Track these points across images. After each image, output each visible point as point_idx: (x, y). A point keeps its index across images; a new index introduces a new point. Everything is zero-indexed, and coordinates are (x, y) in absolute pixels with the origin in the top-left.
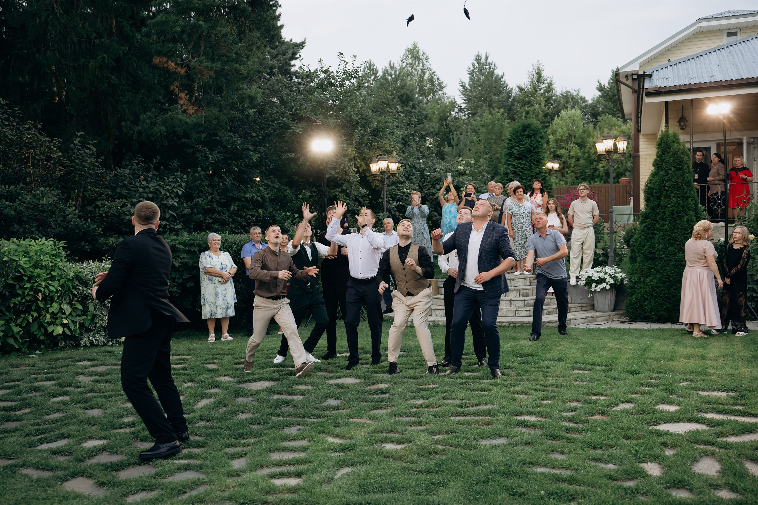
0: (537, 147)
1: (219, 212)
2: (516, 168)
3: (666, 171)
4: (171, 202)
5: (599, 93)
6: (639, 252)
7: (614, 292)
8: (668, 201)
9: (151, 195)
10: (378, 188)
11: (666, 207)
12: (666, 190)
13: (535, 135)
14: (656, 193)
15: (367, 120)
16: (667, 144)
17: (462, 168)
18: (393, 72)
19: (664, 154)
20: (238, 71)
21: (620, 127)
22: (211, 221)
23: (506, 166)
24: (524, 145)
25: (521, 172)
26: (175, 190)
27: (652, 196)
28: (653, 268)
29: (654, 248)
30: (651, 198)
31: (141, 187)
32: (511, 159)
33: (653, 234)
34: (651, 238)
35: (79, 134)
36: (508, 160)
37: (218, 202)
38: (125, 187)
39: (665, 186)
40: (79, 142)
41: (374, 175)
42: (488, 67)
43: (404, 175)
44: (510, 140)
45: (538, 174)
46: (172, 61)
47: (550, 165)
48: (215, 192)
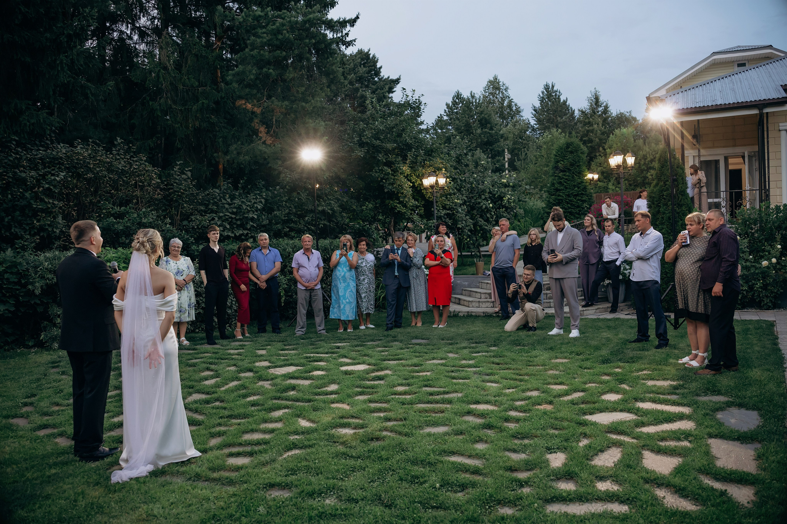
0: (578, 161)
1: (295, 222)
2: (561, 179)
3: (664, 183)
4: (251, 216)
8: (666, 208)
9: (235, 210)
10: (431, 200)
11: (664, 213)
12: (664, 199)
13: (577, 151)
14: (656, 201)
15: (421, 143)
16: (665, 159)
17: (505, 181)
18: (474, 101)
19: (662, 167)
20: (303, 108)
22: (288, 230)
23: (553, 177)
24: (567, 159)
25: (566, 182)
26: (255, 205)
27: (653, 204)
30: (653, 206)
31: (226, 204)
32: (557, 172)
35: (178, 163)
36: (555, 173)
37: (295, 214)
38: (215, 203)
39: (663, 195)
40: (178, 169)
41: (426, 189)
42: (554, 94)
43: (456, 188)
44: (556, 156)
45: (579, 184)
46: (249, 103)
47: (590, 176)
48: (292, 206)
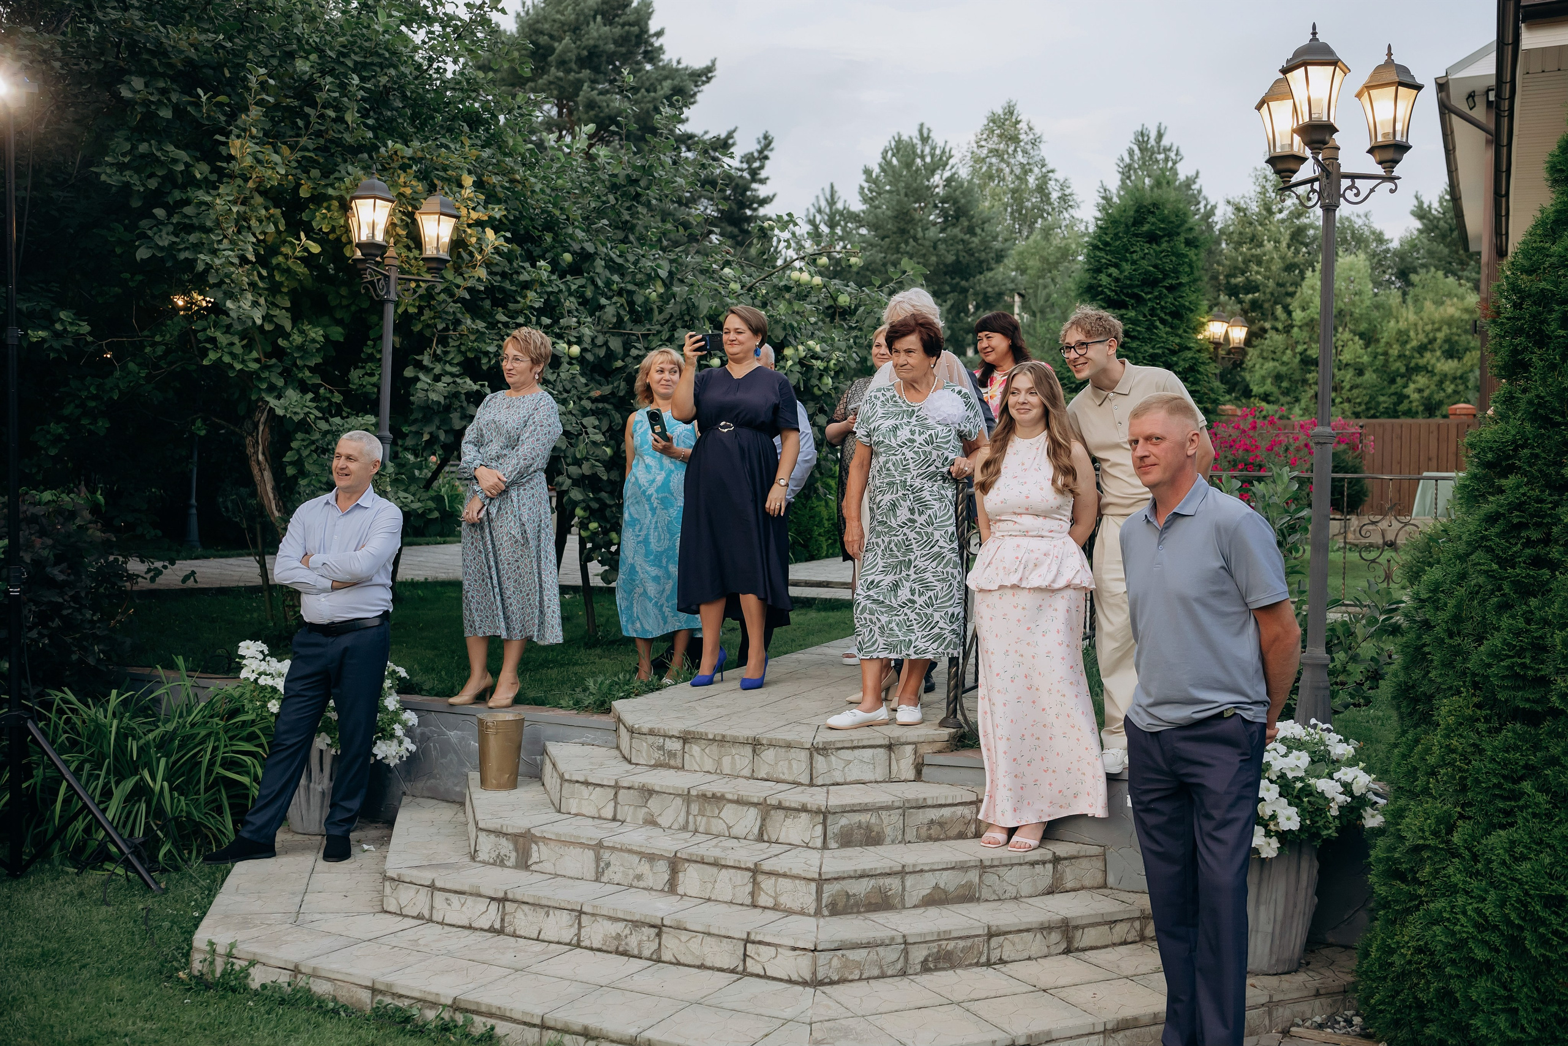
0: (1175, 271)
5: (1418, 224)
6: (1448, 664)
7: (1308, 870)
18: (927, 150)
21: (1462, 298)
28: (1531, 771)
29: (1540, 648)
33: (1537, 562)
34: (1525, 590)
42: (1161, 157)
44: (1095, 248)
45: (1173, 352)
47: (1215, 329)
